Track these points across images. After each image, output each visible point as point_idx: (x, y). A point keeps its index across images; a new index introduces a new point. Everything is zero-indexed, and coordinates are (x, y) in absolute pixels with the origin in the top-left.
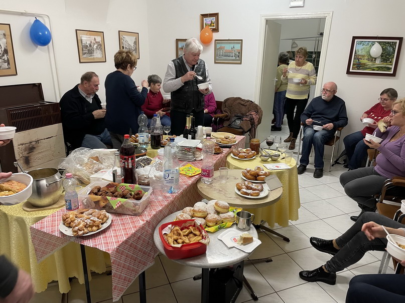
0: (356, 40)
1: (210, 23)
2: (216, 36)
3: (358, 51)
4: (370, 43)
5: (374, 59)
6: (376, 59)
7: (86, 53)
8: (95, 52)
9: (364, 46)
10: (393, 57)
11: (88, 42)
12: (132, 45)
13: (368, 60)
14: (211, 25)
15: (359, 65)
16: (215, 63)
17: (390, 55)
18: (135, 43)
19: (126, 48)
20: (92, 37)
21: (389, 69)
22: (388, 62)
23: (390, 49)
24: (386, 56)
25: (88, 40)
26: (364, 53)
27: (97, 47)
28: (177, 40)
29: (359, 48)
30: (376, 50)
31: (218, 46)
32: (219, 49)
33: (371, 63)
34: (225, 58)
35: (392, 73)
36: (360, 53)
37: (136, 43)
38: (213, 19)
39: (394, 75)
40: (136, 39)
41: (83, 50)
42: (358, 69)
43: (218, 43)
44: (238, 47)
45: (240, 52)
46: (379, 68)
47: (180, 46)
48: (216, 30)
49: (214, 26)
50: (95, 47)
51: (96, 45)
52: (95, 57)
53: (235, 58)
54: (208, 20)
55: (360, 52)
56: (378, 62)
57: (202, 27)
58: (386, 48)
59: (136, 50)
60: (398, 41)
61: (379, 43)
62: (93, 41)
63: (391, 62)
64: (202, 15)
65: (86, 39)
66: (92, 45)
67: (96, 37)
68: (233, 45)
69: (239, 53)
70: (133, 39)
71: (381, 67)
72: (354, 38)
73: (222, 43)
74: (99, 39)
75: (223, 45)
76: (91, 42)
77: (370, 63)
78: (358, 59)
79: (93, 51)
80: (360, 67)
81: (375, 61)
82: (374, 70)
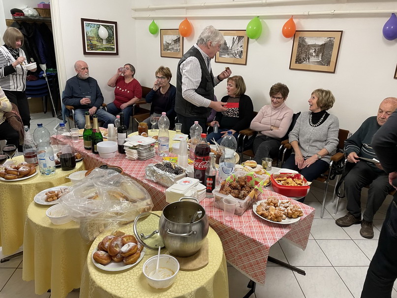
0: (85, 22)
4: (96, 26)
5: (101, 40)
9: (92, 28)
13: (97, 41)
15: (92, 46)
17: (111, 37)
21: (113, 49)
22: (111, 43)
23: (111, 32)
24: (109, 40)
26: (93, 35)
29: (89, 30)
30: (103, 32)
33: (100, 44)
35: (116, 52)
36: (89, 34)
42: (92, 50)
46: (107, 49)
56: (104, 42)
60: (114, 25)
61: (102, 25)
63: (113, 43)
71: (108, 47)
72: (83, 20)
78: (90, 40)
80: (93, 47)
81: (102, 42)
82: (103, 50)
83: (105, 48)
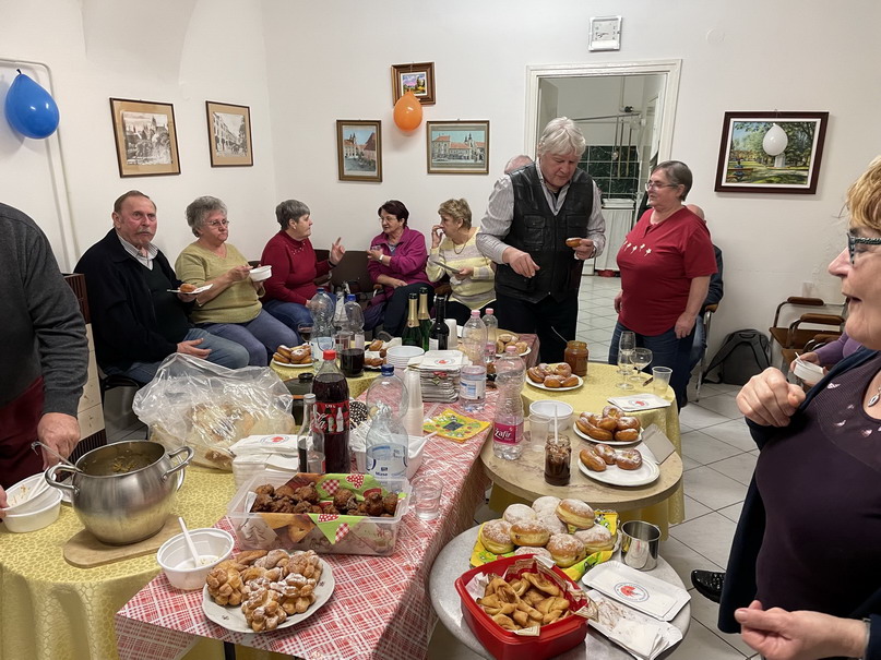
0: (732, 120)
1: (415, 84)
2: (429, 113)
3: (738, 144)
4: (762, 126)
5: (770, 160)
6: (774, 158)
7: (134, 154)
8: (155, 150)
9: (749, 133)
10: (810, 154)
11: (140, 129)
12: (237, 134)
13: (759, 160)
14: (416, 89)
15: (740, 173)
16: (429, 172)
17: (803, 151)
18: (243, 129)
19: (223, 140)
20: (147, 115)
21: (802, 179)
22: (799, 164)
23: (803, 137)
24: (794, 154)
25: (138, 123)
26: (749, 147)
27: (159, 139)
28: (340, 123)
29: (740, 137)
30: (775, 139)
31: (435, 135)
32: (437, 141)
33: (764, 168)
34: (452, 161)
35: (808, 186)
36: (741, 147)
37: (245, 129)
38: (423, 76)
39: (812, 191)
40: (244, 120)
41: (127, 148)
42: (739, 181)
43: (434, 129)
44: (479, 136)
45: (486, 149)
46: (782, 178)
47: (346, 136)
48: (429, 100)
49: (424, 91)
50: (154, 139)
51: (156, 135)
52: (155, 162)
53: (473, 161)
54: (409, 79)
55: (741, 144)
56: (778, 164)
57: (397, 95)
58: (793, 135)
59: (244, 145)
60: (818, 121)
61: (781, 124)
62: (150, 127)
63: (805, 165)
64: (395, 67)
65: (135, 122)
66: (148, 134)
67: (156, 116)
68: (468, 133)
69: (482, 150)
70: (238, 120)
71: (786, 176)
72: (729, 116)
73: (443, 129)
74: (162, 120)
75: (446, 134)
76: (146, 128)
77: (762, 168)
78: (738, 160)
79: (152, 148)
80: (742, 176)
81: (773, 162)
82: (771, 182)
83: (778, 176)
